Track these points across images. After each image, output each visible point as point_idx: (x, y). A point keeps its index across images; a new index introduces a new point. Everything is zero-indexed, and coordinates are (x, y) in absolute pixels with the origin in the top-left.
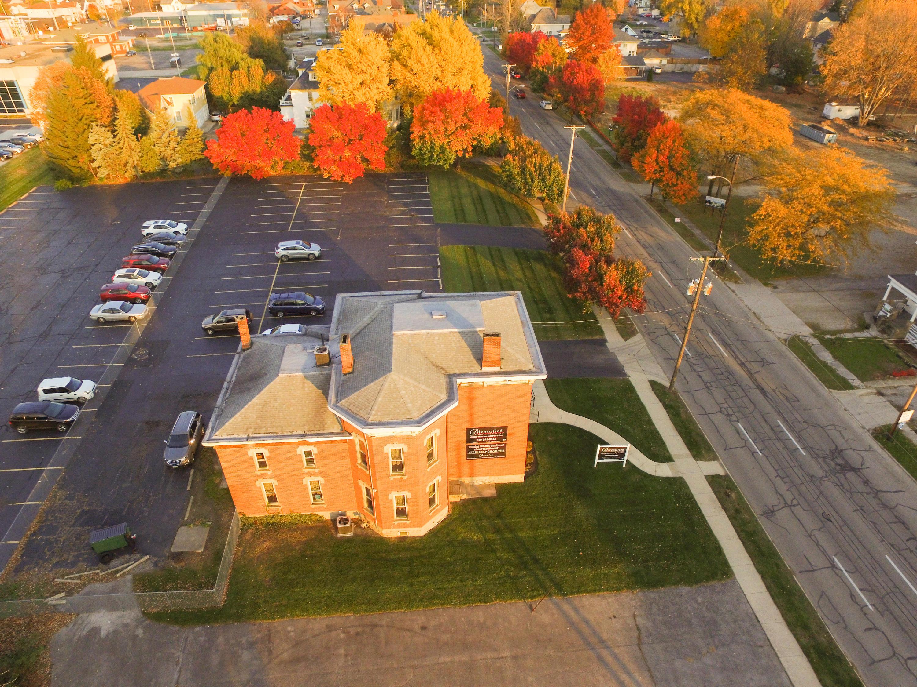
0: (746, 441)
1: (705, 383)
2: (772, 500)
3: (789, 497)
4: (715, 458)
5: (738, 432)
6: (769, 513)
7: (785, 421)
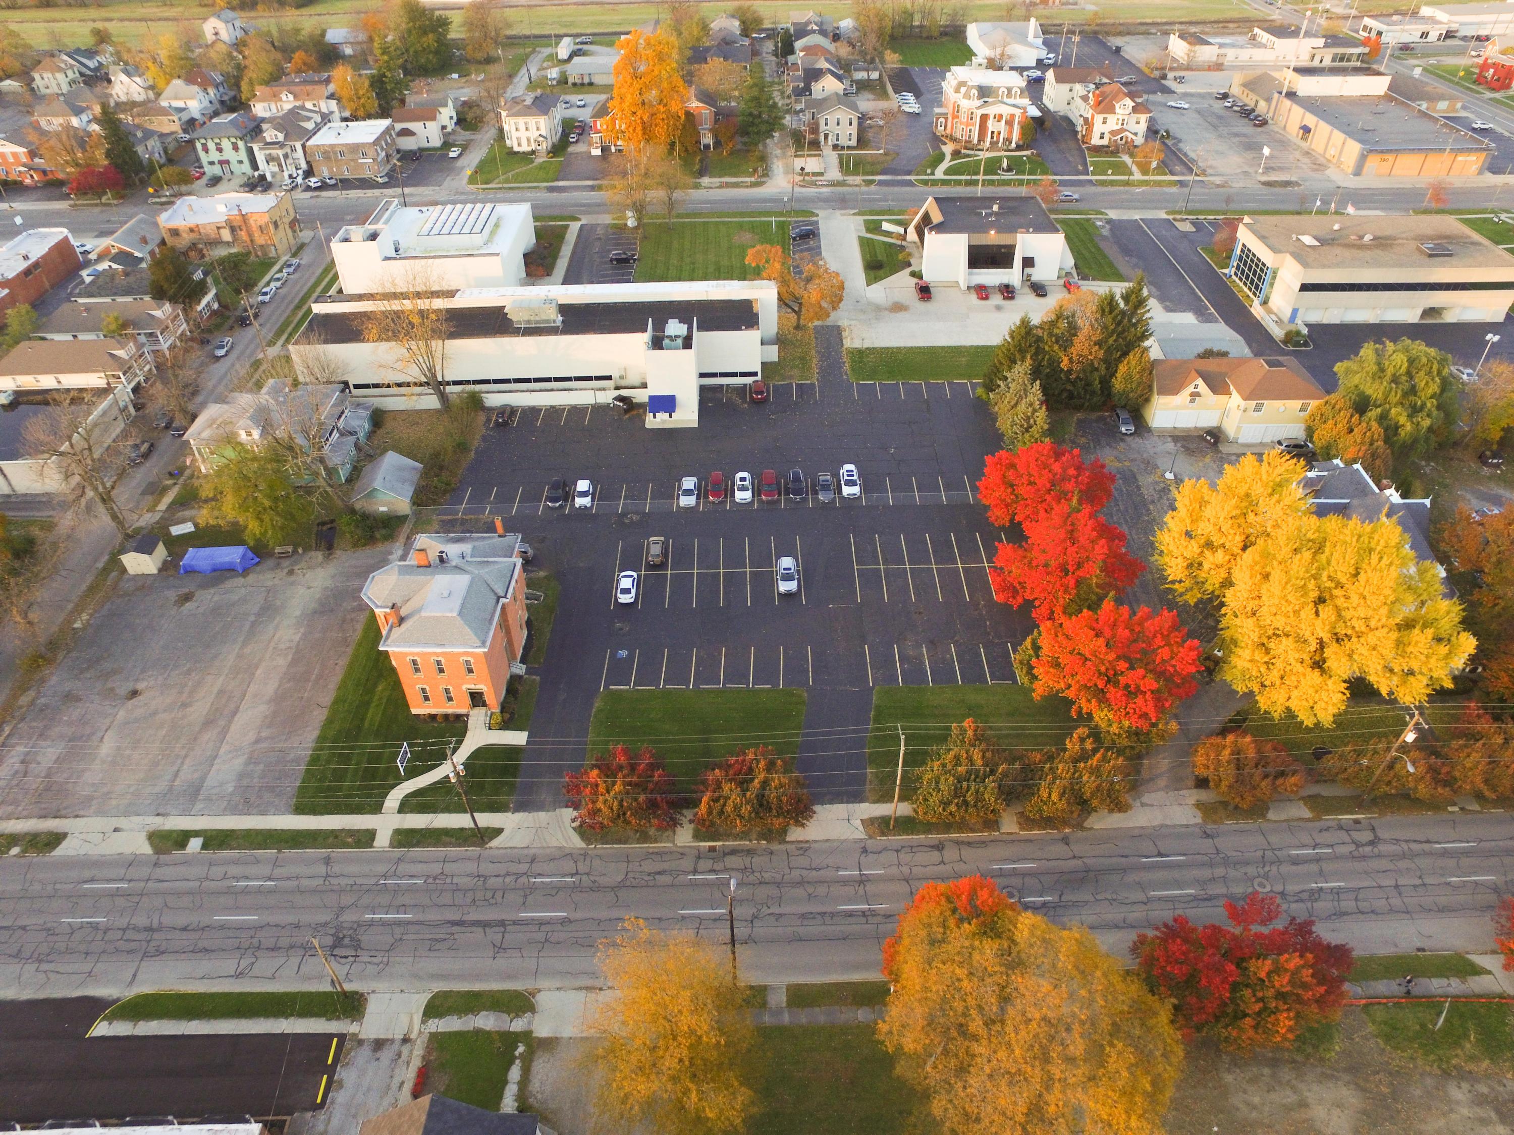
0: (401, 878)
1: (486, 877)
2: (336, 869)
3: (334, 881)
4: (392, 845)
5: (412, 877)
6: (327, 861)
7: (409, 923)
